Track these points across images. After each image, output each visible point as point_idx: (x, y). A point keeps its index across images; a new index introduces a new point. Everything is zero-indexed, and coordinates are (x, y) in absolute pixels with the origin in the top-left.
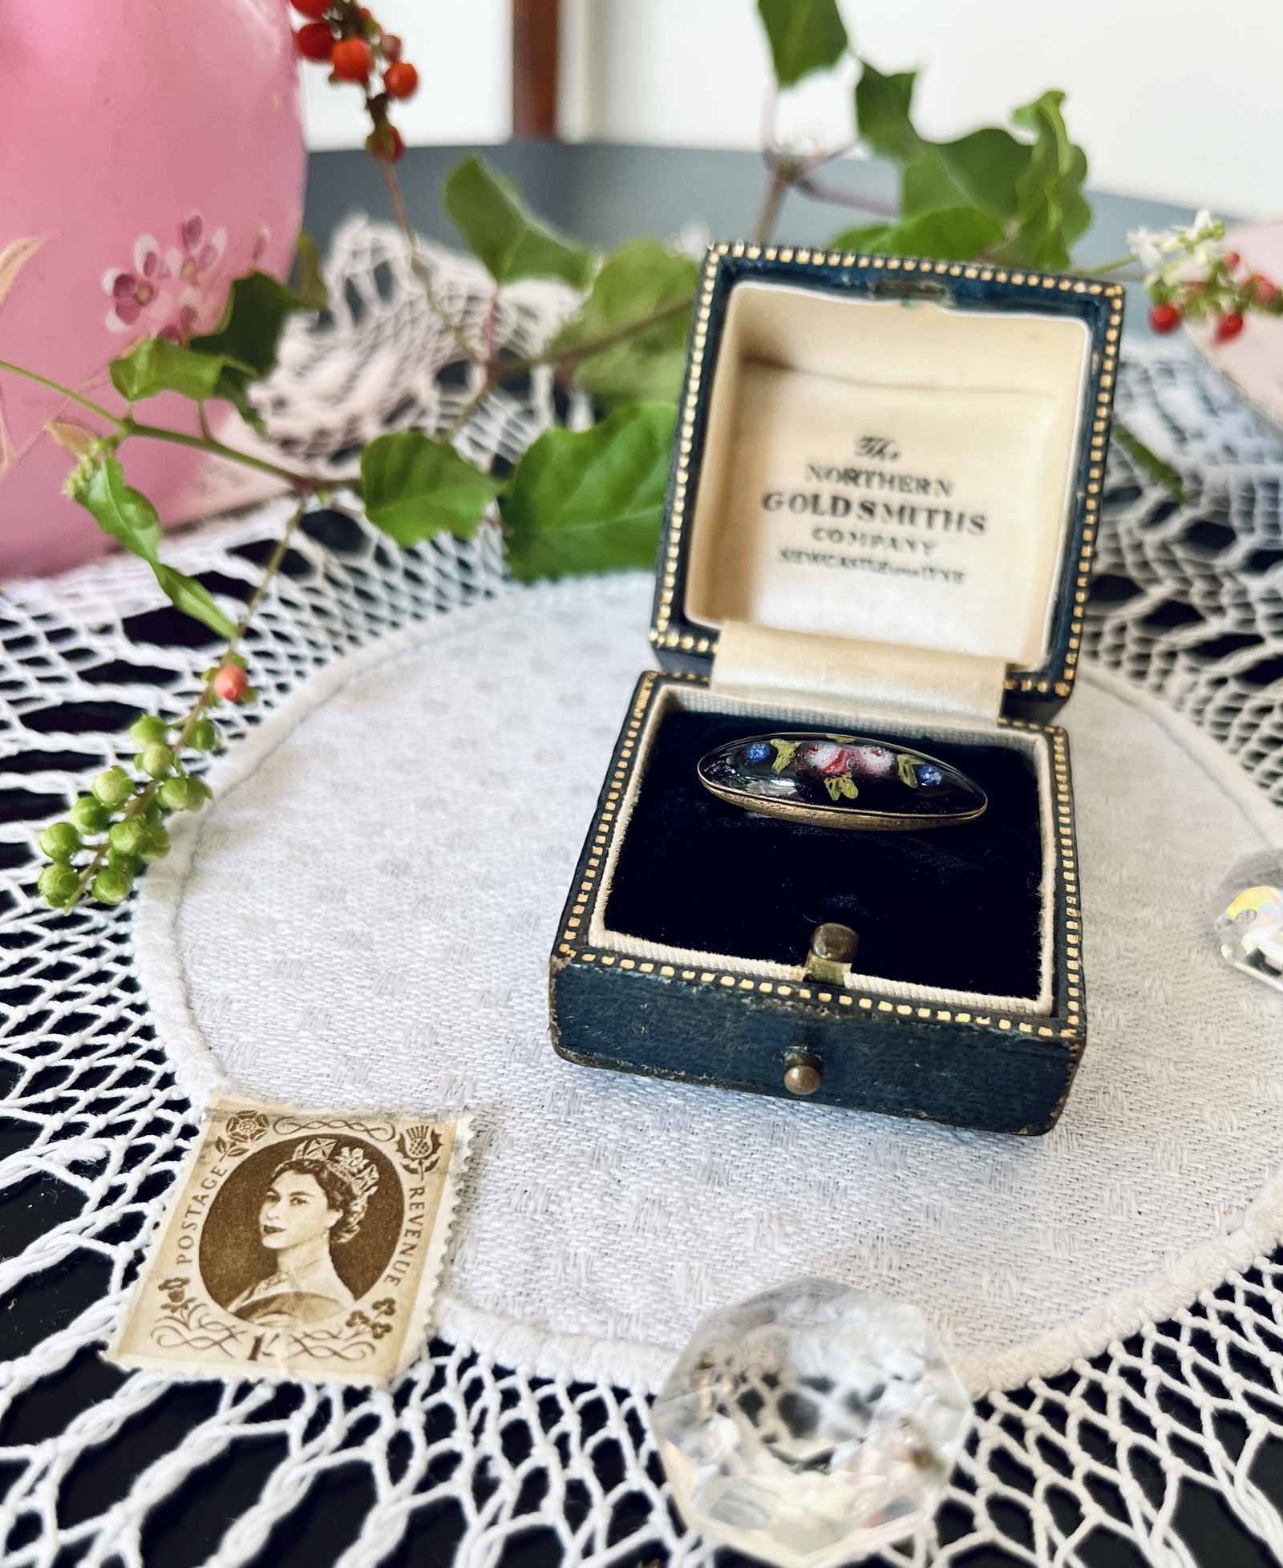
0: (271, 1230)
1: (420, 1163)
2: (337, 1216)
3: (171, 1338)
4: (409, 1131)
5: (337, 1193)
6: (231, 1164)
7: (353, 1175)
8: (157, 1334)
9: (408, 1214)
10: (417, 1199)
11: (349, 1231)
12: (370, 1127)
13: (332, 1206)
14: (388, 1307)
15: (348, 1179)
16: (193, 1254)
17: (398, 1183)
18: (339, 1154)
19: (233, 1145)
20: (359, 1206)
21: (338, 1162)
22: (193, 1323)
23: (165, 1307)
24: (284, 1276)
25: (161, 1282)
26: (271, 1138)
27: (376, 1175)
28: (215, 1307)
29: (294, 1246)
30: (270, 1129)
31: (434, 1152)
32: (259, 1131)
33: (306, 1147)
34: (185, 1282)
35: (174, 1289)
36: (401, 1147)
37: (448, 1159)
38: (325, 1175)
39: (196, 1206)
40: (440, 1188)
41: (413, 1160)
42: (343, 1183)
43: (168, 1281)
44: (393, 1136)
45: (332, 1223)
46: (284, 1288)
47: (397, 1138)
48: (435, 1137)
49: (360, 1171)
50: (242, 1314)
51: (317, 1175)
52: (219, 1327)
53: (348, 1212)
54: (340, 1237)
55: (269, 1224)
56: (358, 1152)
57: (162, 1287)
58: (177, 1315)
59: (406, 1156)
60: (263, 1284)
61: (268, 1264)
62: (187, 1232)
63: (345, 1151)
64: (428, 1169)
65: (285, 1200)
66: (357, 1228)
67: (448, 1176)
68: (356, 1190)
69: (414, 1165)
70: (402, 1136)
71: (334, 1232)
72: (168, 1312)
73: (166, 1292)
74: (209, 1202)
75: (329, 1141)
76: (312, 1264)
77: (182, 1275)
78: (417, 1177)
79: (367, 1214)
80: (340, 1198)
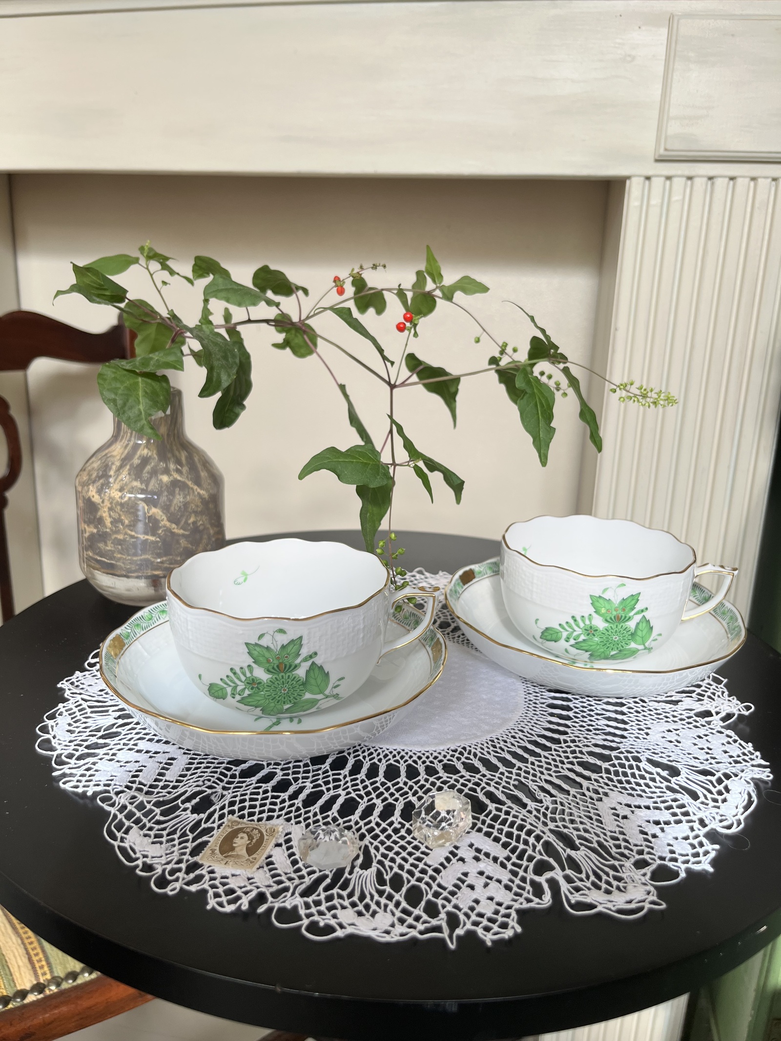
0: (235, 843)
1: (270, 837)
3: (210, 859)
4: (269, 828)
5: (250, 837)
6: (230, 830)
7: (255, 835)
8: (207, 858)
11: (251, 845)
13: (249, 840)
14: (255, 859)
16: (218, 845)
18: (253, 831)
20: (254, 841)
22: (215, 857)
23: (209, 855)
24: (235, 851)
25: (210, 849)
26: (240, 826)
27: (259, 836)
29: (239, 846)
31: (273, 833)
33: (247, 829)
35: (213, 851)
37: (275, 834)
38: (249, 834)
40: (272, 839)
42: (252, 836)
43: (212, 849)
45: (248, 843)
46: (235, 853)
48: (274, 830)
49: (257, 835)
50: (225, 857)
51: (247, 834)
53: (252, 841)
56: (257, 832)
58: (212, 855)
60: (231, 852)
61: (233, 849)
63: (255, 831)
65: (239, 838)
66: (253, 844)
67: (274, 837)
68: (255, 838)
70: (267, 828)
71: (248, 845)
73: (210, 852)
75: (252, 829)
76: (241, 850)
79: (256, 842)
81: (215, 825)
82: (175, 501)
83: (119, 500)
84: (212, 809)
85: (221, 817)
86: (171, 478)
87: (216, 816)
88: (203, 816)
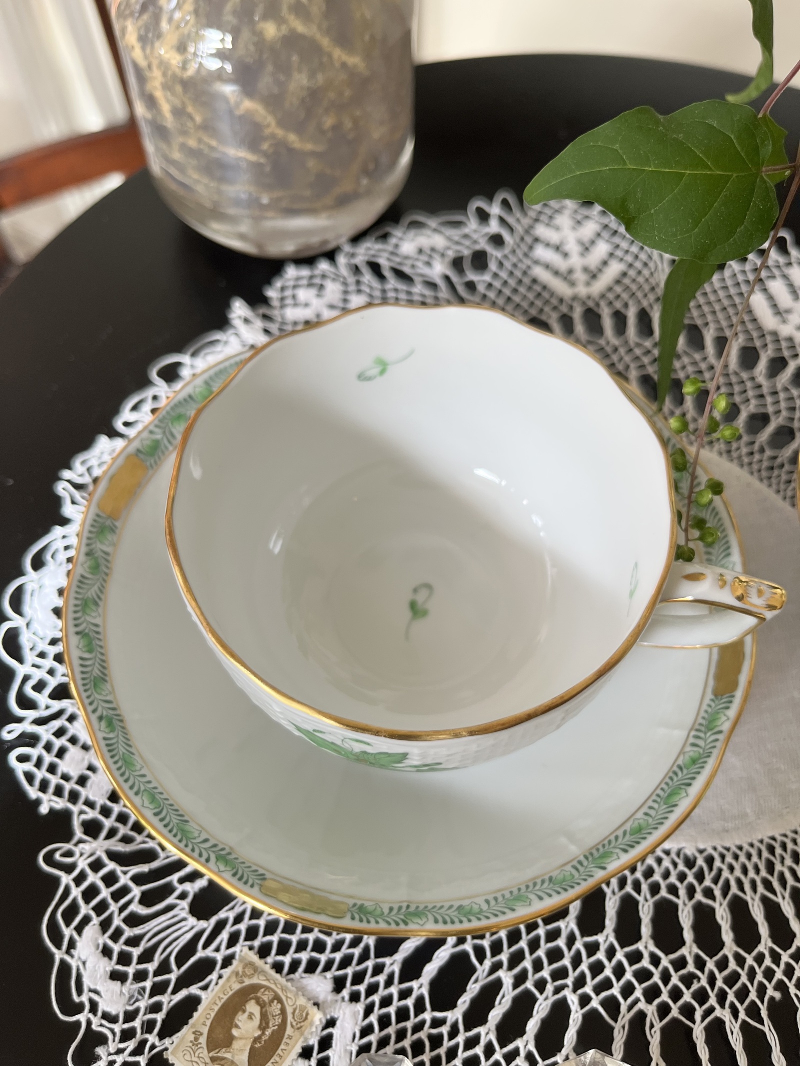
0: (237, 1026)
1: (297, 1024)
2: (259, 1033)
4: (300, 1006)
5: (264, 1021)
6: (237, 986)
7: (273, 1016)
8: (185, 1052)
9: (282, 1046)
10: (288, 1041)
11: (260, 1043)
12: (289, 995)
13: (260, 1027)
15: (270, 1017)
16: (208, 1023)
17: (285, 1030)
18: (273, 1002)
19: (241, 977)
20: (268, 1032)
21: (271, 1006)
22: (196, 1055)
23: (191, 1042)
24: (231, 1050)
25: (194, 1030)
26: (255, 980)
27: (280, 1021)
28: (206, 1051)
29: (241, 1039)
30: (256, 975)
31: (303, 1021)
32: (253, 974)
33: (265, 991)
34: (201, 1034)
35: (197, 1034)
36: (293, 1013)
37: (306, 1028)
38: (264, 1010)
39: (218, 1002)
40: (297, 1042)
41: (295, 1021)
42: (268, 1018)
43: (196, 1031)
44: (293, 1005)
45: (256, 1035)
46: (228, 1055)
47: (294, 1006)
48: (307, 1014)
49: (276, 1016)
50: (213, 1059)
51: (262, 1008)
52: (203, 1061)
53: (263, 1033)
54: (256, 1043)
55: (237, 1022)
56: (279, 1006)
57: (194, 1033)
58: (193, 1047)
59: (293, 1018)
60: (224, 1050)
61: (228, 1041)
62: (210, 1012)
63: (276, 1001)
64: (298, 1029)
65: (246, 1014)
66: (263, 1042)
67: (302, 1037)
68: (271, 1025)
69: (294, 1024)
70: (297, 1006)
71: (257, 1040)
72: (191, 1044)
73: (193, 1036)
74: (223, 1001)
75: (273, 993)
76: (242, 1050)
77: (201, 1031)
78: (293, 1030)
79: (269, 1037)
80: (264, 1025)
81: (219, 957)
82: (292, 86)
83: (178, 72)
84: (222, 914)
85: (233, 940)
86: (284, 30)
87: (224, 936)
88: (208, 925)
